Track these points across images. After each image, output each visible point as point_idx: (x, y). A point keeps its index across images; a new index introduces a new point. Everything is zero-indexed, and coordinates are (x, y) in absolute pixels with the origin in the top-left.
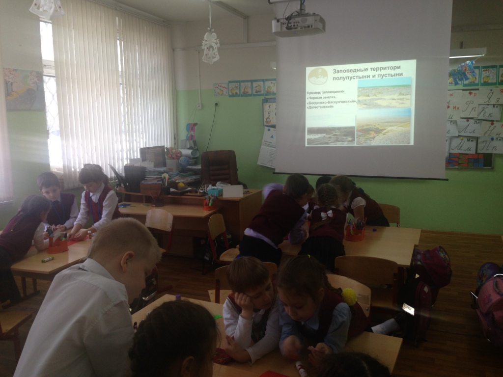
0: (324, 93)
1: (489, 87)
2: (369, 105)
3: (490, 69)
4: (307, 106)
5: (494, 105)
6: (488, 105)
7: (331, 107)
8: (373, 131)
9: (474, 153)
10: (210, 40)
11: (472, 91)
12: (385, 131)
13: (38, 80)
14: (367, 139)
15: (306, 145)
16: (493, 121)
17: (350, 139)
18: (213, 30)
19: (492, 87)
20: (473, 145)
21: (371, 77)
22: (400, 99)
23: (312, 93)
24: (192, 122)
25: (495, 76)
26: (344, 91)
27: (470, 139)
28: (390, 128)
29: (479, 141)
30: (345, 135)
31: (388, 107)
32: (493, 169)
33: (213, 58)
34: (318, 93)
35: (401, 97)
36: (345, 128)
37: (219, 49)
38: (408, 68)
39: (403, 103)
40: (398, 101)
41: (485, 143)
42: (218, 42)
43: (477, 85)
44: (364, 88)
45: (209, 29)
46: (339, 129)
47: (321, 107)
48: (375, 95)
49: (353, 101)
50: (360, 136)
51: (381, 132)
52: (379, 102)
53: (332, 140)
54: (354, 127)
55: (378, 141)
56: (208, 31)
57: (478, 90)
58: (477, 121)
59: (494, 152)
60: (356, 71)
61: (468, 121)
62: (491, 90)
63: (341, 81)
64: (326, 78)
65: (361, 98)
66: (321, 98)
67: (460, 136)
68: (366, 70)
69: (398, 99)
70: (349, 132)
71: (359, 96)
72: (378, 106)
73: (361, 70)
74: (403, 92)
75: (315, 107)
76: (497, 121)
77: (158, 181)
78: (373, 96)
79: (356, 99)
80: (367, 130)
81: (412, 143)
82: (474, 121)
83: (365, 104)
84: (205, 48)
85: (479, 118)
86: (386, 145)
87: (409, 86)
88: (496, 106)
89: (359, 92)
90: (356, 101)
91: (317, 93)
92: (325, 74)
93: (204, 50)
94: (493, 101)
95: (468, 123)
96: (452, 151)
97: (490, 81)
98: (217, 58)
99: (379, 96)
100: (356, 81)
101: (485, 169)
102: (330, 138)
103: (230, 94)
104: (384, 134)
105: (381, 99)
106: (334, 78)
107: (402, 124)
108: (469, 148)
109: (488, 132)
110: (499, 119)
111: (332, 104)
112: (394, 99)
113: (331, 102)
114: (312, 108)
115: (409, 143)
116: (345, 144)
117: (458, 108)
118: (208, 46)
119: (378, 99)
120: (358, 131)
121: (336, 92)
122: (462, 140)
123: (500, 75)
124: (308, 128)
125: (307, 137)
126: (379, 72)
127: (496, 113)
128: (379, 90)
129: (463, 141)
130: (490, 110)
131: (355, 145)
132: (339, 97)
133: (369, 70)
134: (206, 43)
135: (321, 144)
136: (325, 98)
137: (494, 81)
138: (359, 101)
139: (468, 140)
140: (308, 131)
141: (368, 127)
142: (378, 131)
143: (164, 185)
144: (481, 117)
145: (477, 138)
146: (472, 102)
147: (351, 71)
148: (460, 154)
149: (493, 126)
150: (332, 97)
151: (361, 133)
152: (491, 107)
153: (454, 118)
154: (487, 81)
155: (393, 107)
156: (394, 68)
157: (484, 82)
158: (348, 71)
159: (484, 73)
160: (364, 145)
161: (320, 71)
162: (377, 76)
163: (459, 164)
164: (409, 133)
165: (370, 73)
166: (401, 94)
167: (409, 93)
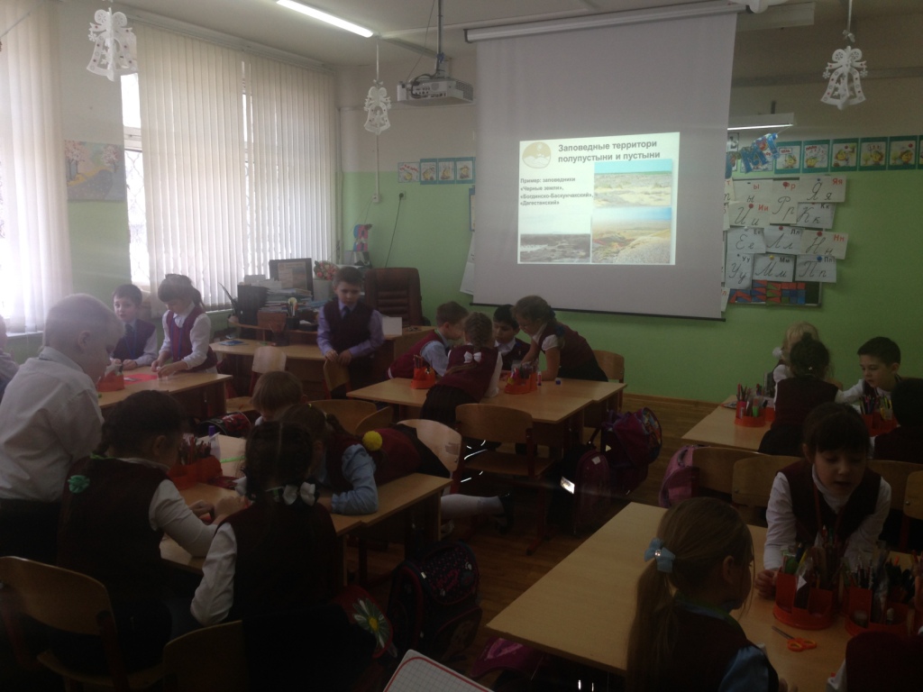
0: (546, 181)
1: (816, 175)
2: (610, 201)
3: (818, 146)
4: (521, 200)
5: (823, 204)
6: (813, 203)
7: (555, 203)
8: (615, 242)
9: (791, 280)
10: (377, 97)
11: (788, 181)
12: (634, 243)
13: (116, 157)
14: (607, 255)
15: (519, 262)
16: (821, 229)
17: (583, 254)
18: (382, 83)
19: (821, 175)
20: (788, 267)
21: (614, 157)
22: (656, 193)
23: (528, 181)
24: (363, 222)
25: (826, 158)
26: (574, 179)
27: (784, 258)
28: (640, 238)
29: (799, 261)
30: (575, 248)
31: (638, 205)
32: (820, 306)
33: (382, 125)
34: (537, 181)
35: (658, 190)
36: (576, 236)
37: (389, 111)
38: (667, 145)
39: (660, 200)
40: (654, 195)
41: (807, 265)
42: (389, 101)
43: (797, 171)
44: (603, 175)
45: (375, 81)
46: (567, 237)
47: (541, 203)
48: (620, 186)
49: (587, 195)
50: (597, 249)
51: (627, 245)
52: (626, 197)
53: (556, 255)
54: (589, 236)
55: (623, 258)
56: (374, 85)
57: (798, 179)
58: (796, 229)
59: (821, 280)
60: (591, 148)
61: (781, 229)
62: (819, 180)
63: (570, 163)
64: (548, 158)
65: (599, 191)
66: (541, 189)
67: (767, 253)
68: (607, 146)
69: (653, 193)
70: (581, 243)
71: (596, 187)
72: (623, 203)
73: (599, 147)
74: (660, 183)
75: (533, 203)
76: (827, 230)
77: (283, 308)
78: (617, 187)
79: (592, 191)
80: (607, 240)
81: (673, 262)
82: (791, 230)
83: (605, 200)
84: (369, 109)
85: (799, 224)
86: (634, 263)
87: (669, 174)
88: (825, 206)
89: (596, 180)
90: (593, 194)
91: (535, 181)
92: (547, 153)
93: (367, 113)
94: (821, 197)
95: (780, 233)
96: (756, 278)
97: (817, 166)
98: (387, 125)
99: (626, 188)
100: (591, 165)
101: (807, 307)
102: (554, 251)
103: (422, 179)
104: (632, 247)
105: (628, 192)
106: (560, 159)
107: (659, 232)
108: (782, 272)
109: (814, 247)
110: (830, 227)
111: (557, 199)
112: (647, 193)
113: (556, 196)
114: (528, 203)
115: (669, 262)
116: (576, 262)
117: (767, 209)
118: (373, 107)
119: (624, 193)
120: (595, 241)
121: (562, 180)
122: (772, 259)
123: (834, 156)
124: (522, 235)
125: (520, 249)
126: (625, 151)
127: (825, 217)
128: (625, 178)
129: (774, 262)
130: (816, 212)
131: (591, 263)
132: (568, 188)
133: (611, 147)
134: (371, 102)
135: (540, 260)
136: (547, 188)
137: (825, 165)
138: (596, 195)
139: (782, 260)
140: (522, 239)
141: (609, 235)
142: (624, 242)
143: (291, 314)
144: (802, 223)
145: (795, 257)
146: (788, 199)
147: (584, 148)
148: (769, 282)
149: (820, 238)
150: (557, 188)
151: (599, 245)
152: (817, 207)
153: (760, 225)
154: (812, 164)
155: (645, 205)
156: (647, 145)
157: (808, 167)
158: (580, 148)
159: (808, 152)
160: (604, 263)
161: (540, 147)
162: (622, 157)
163: (768, 298)
164: (668, 246)
165: (613, 152)
166: (657, 185)
167: (669, 185)
